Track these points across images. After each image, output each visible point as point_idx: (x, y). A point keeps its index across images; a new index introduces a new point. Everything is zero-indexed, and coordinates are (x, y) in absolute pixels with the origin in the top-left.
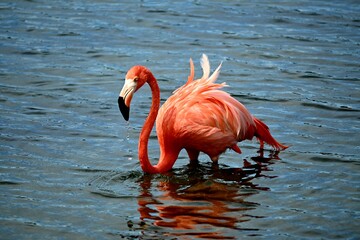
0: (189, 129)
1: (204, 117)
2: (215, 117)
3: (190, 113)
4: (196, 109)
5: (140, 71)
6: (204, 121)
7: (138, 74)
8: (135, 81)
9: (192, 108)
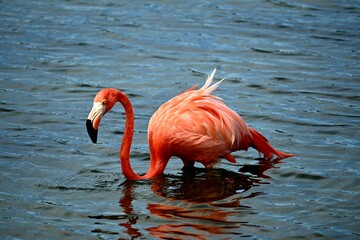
0: (178, 136)
1: (194, 125)
2: (205, 125)
3: (180, 121)
4: (186, 116)
5: (108, 94)
6: (194, 128)
7: (106, 97)
8: (103, 104)
9: (182, 116)
